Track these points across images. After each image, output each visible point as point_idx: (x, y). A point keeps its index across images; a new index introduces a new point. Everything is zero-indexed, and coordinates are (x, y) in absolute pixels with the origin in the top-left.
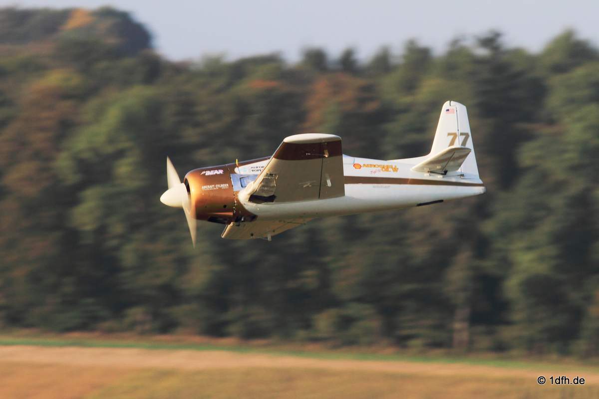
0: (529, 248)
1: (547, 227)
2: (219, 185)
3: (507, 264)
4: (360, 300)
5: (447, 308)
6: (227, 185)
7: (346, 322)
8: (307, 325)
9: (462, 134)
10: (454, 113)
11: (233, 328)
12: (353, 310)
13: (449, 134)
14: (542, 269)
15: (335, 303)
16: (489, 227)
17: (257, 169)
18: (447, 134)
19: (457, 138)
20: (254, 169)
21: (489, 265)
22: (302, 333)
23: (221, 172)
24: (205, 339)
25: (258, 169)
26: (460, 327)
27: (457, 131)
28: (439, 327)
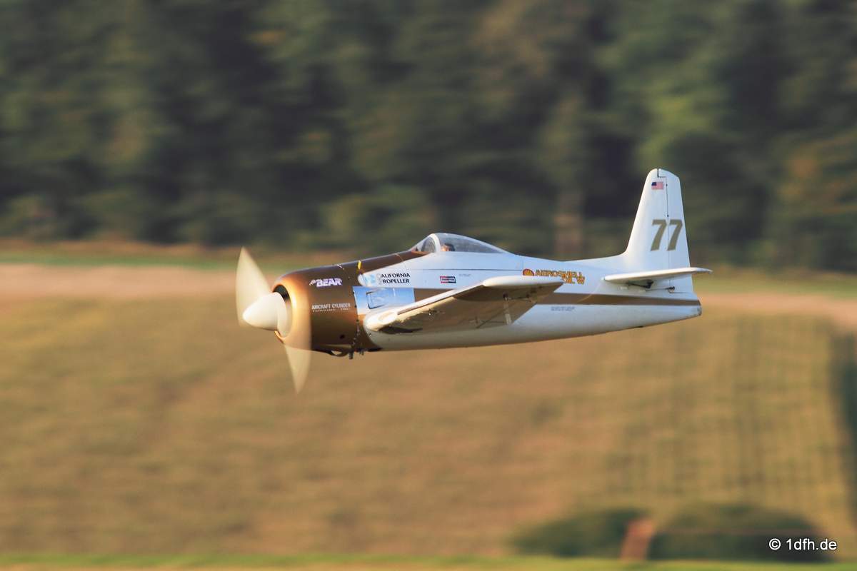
0: (678, 91)
1: (706, 56)
2: (336, 305)
3: (642, 117)
4: (400, 180)
5: (543, 190)
6: (349, 305)
7: (377, 217)
8: (313, 223)
9: (673, 222)
10: (662, 188)
11: (190, 229)
12: (390, 196)
13: (655, 222)
14: (699, 124)
15: (359, 185)
16: (609, 57)
17: (390, 278)
18: (652, 222)
19: (667, 227)
20: (386, 279)
21: (611, 120)
22: (305, 237)
23: (338, 282)
24: (144, 249)
25: (392, 278)
26: (566, 221)
27: (666, 218)
28: (532, 223)
